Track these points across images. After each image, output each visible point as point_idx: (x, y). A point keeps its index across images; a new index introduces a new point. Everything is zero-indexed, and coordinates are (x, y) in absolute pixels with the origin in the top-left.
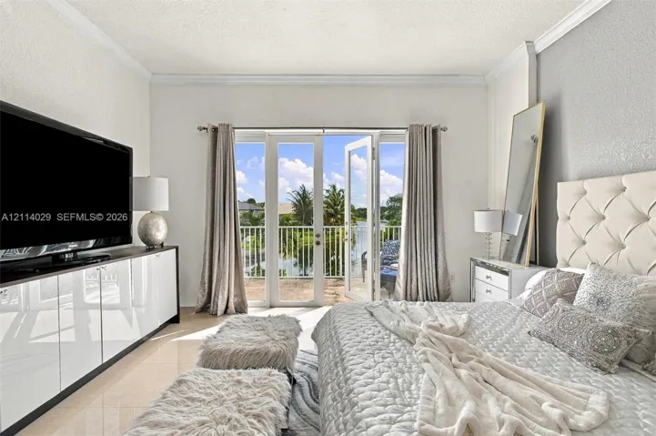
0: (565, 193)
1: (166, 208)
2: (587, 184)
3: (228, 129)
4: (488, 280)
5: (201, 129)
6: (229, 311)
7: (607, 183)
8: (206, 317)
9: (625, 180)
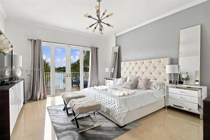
0: (122, 64)
1: (21, 66)
2: (126, 63)
3: (40, 41)
4: (109, 82)
5: (28, 39)
6: (41, 99)
7: (134, 62)
8: (32, 102)
9: (138, 62)
